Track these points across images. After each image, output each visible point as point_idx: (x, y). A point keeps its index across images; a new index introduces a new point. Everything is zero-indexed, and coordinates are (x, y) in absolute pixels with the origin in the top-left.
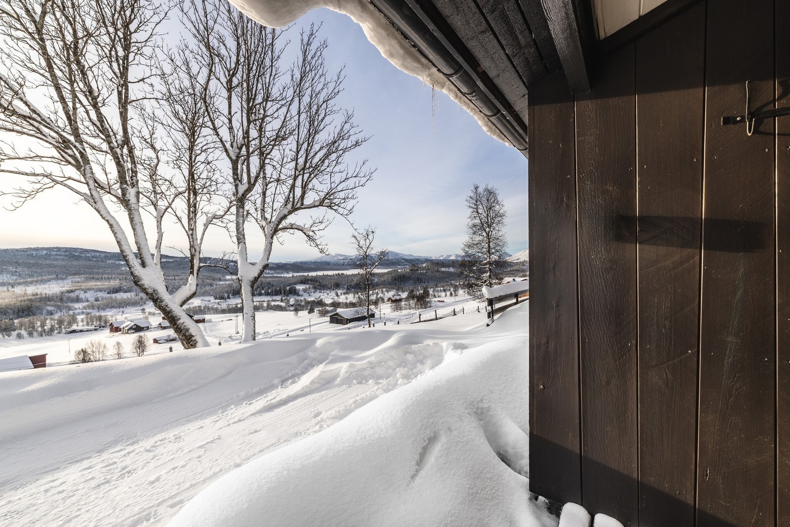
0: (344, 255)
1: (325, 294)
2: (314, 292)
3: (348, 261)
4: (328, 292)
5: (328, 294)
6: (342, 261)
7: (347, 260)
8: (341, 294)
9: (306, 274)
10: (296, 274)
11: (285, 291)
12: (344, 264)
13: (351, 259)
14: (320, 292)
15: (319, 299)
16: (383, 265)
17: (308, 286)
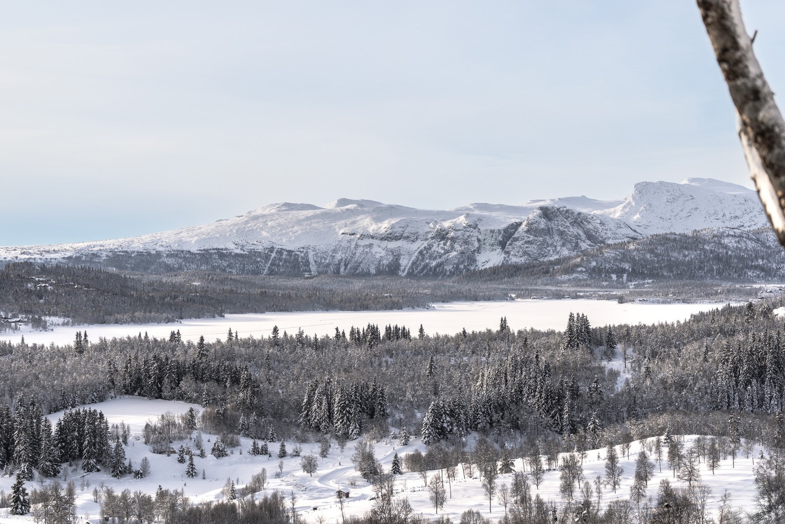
0: (392, 210)
1: (294, 466)
2: (219, 453)
3: (420, 245)
4: (311, 449)
5: (310, 466)
6: (380, 252)
7: (413, 238)
8: (396, 470)
9: (160, 332)
10: (96, 334)
11: (35, 443)
12: (393, 269)
13: (442, 235)
14: (256, 451)
15: (258, 499)
16: (654, 274)
17: (177, 411)
